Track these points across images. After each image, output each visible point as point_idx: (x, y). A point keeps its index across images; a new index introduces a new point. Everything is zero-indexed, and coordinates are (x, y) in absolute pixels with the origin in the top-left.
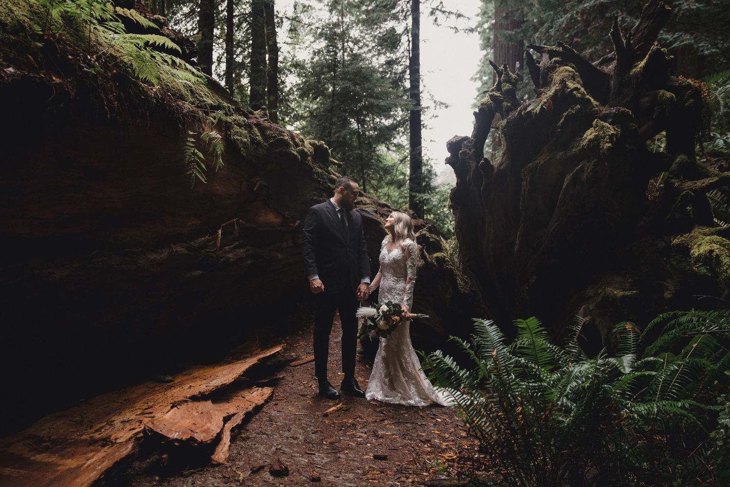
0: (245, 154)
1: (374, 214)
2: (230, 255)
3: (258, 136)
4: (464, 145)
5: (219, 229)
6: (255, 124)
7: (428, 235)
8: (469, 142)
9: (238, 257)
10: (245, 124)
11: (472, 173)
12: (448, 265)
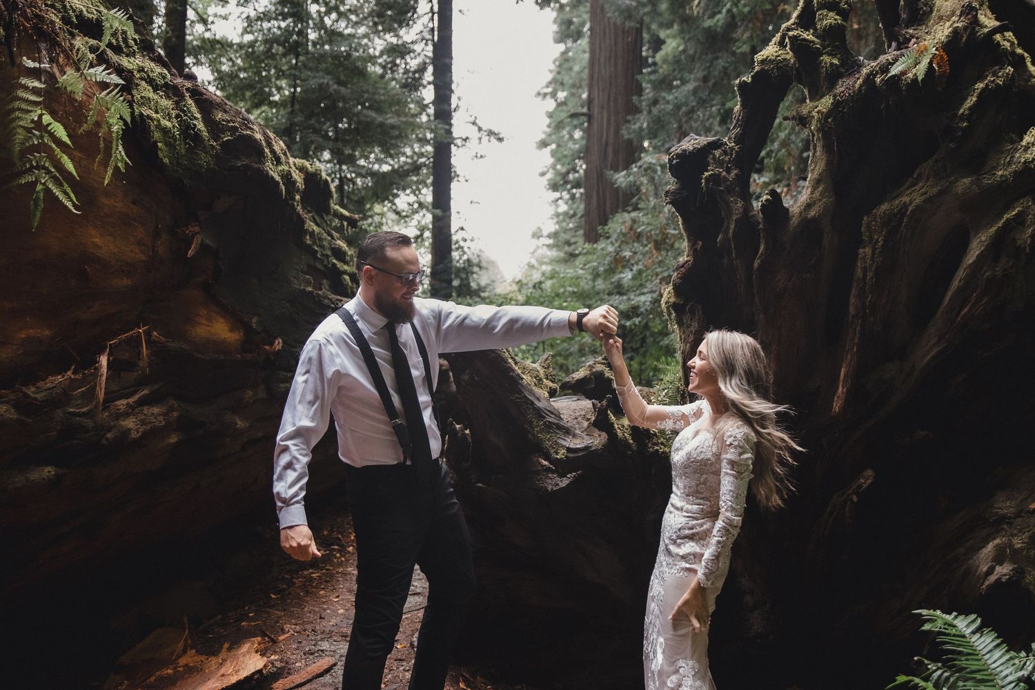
0: (166, 160)
2: (130, 423)
3: (196, 118)
4: (714, 158)
5: (101, 352)
6: (188, 89)
8: (725, 153)
9: (149, 427)
10: (166, 85)
11: (732, 227)
12: (657, 444)
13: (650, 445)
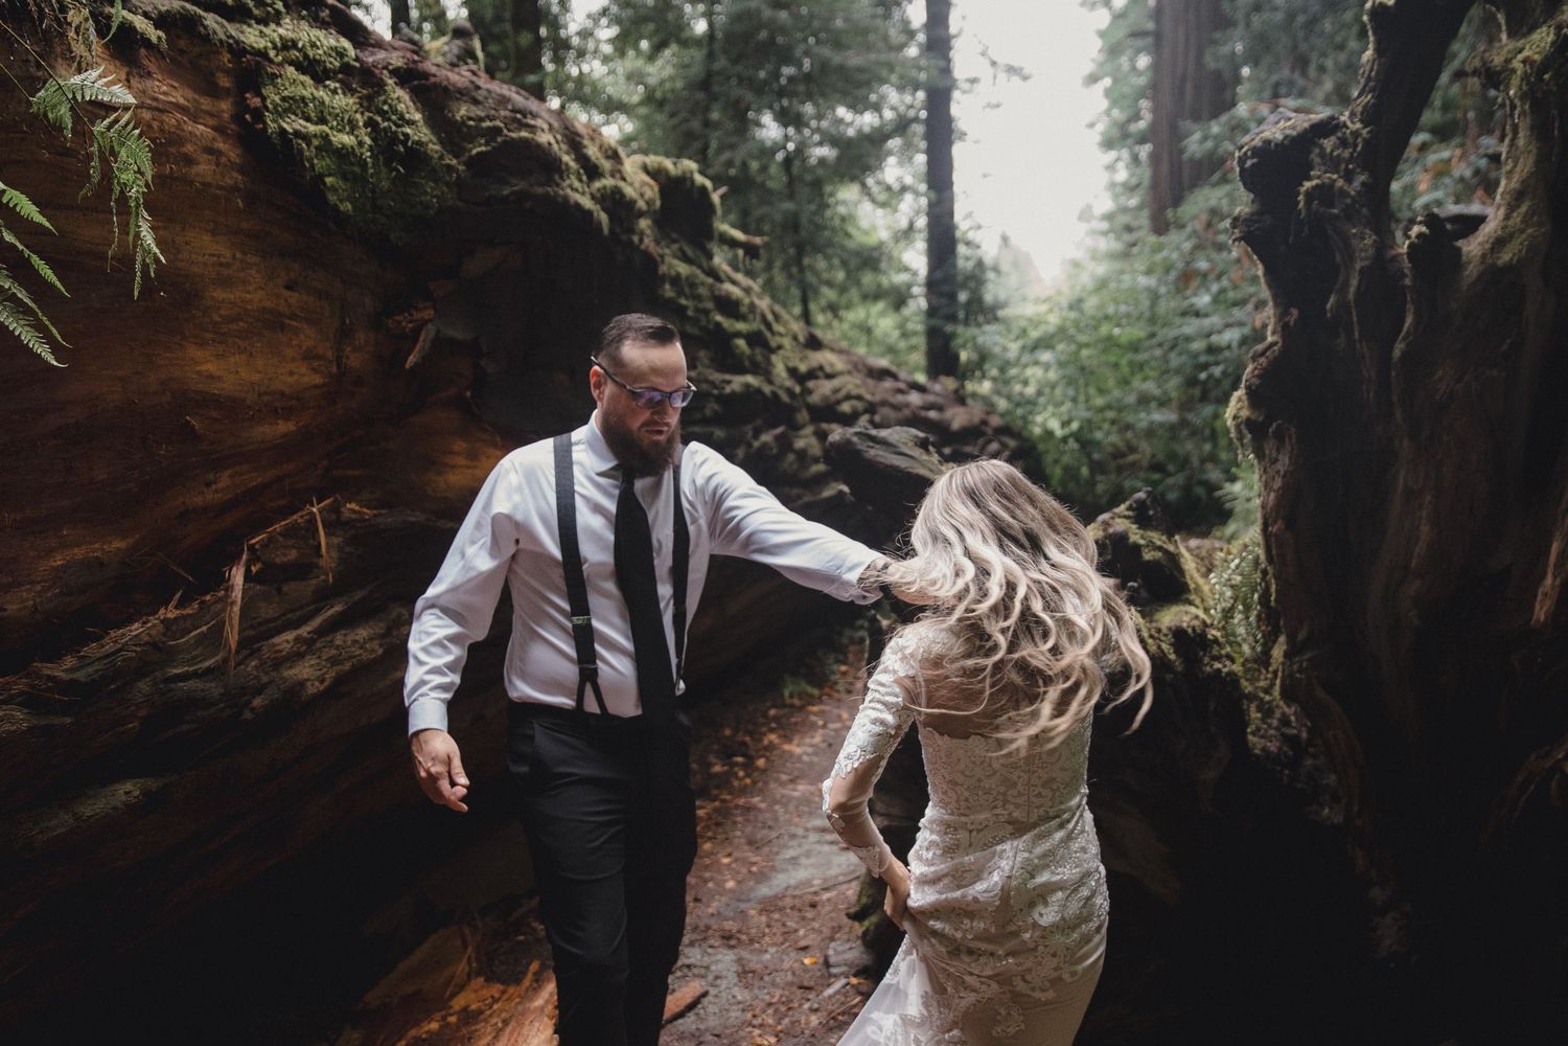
0: (347, 207)
1: (917, 452)
2: (304, 670)
3: (411, 123)
4: (1322, 154)
5: (234, 559)
6: (395, 72)
7: (1136, 536)
8: (1343, 143)
9: (347, 666)
10: (346, 68)
11: (1354, 282)
12: (1218, 658)
13: (1206, 660)
